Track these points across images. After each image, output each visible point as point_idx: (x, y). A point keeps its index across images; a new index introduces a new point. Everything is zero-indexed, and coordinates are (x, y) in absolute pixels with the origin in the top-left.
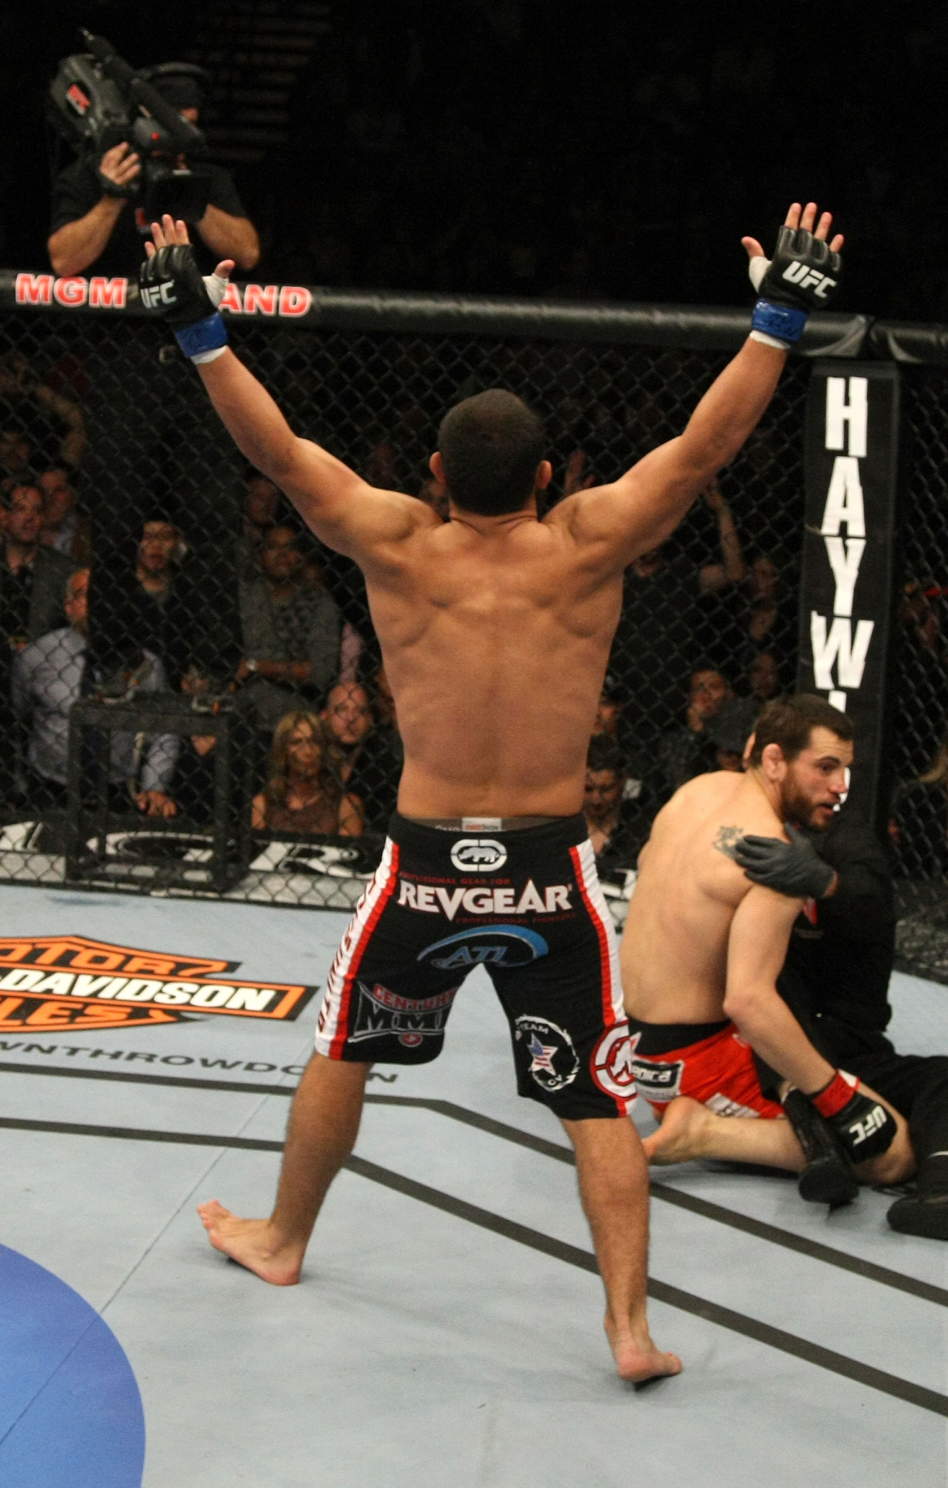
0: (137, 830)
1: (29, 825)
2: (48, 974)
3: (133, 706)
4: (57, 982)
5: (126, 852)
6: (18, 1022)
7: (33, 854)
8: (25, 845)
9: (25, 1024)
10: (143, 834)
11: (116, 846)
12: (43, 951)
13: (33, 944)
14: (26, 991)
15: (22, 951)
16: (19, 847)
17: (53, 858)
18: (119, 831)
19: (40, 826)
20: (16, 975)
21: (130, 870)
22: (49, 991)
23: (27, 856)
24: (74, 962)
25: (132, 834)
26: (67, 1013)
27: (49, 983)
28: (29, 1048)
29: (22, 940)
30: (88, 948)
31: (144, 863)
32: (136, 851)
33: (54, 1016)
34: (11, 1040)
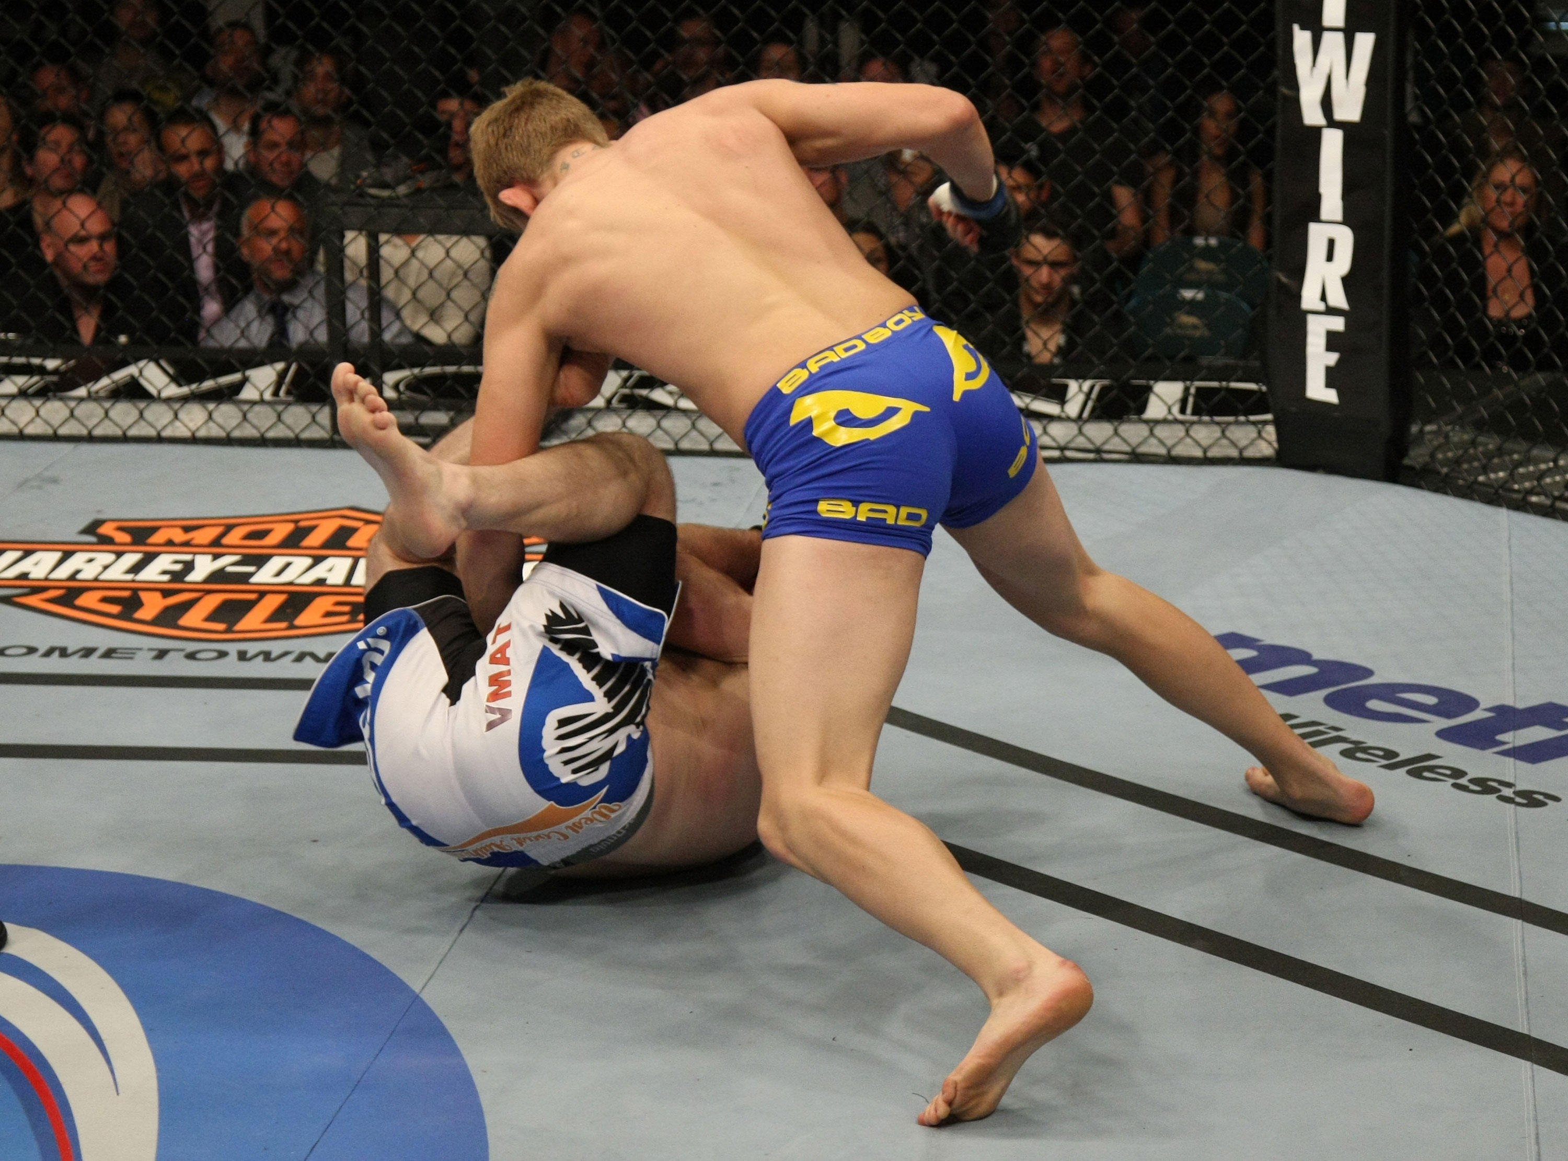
0: (422, 365)
1: (280, 366)
2: (318, 560)
3: (405, 201)
4: (330, 570)
5: (408, 393)
6: (283, 625)
7: (288, 404)
8: (276, 393)
9: (292, 627)
10: (429, 370)
11: (396, 387)
12: (311, 529)
13: (296, 522)
14: (291, 584)
15: (281, 531)
16: (268, 396)
17: (314, 408)
18: (399, 367)
19: (294, 367)
20: (276, 563)
21: (417, 419)
22: (321, 582)
23: (280, 408)
24: (351, 543)
25: (416, 371)
26: (346, 609)
27: (320, 571)
28: (300, 658)
29: (281, 518)
30: (368, 522)
31: (435, 408)
32: (425, 393)
33: (328, 614)
34: (276, 648)
